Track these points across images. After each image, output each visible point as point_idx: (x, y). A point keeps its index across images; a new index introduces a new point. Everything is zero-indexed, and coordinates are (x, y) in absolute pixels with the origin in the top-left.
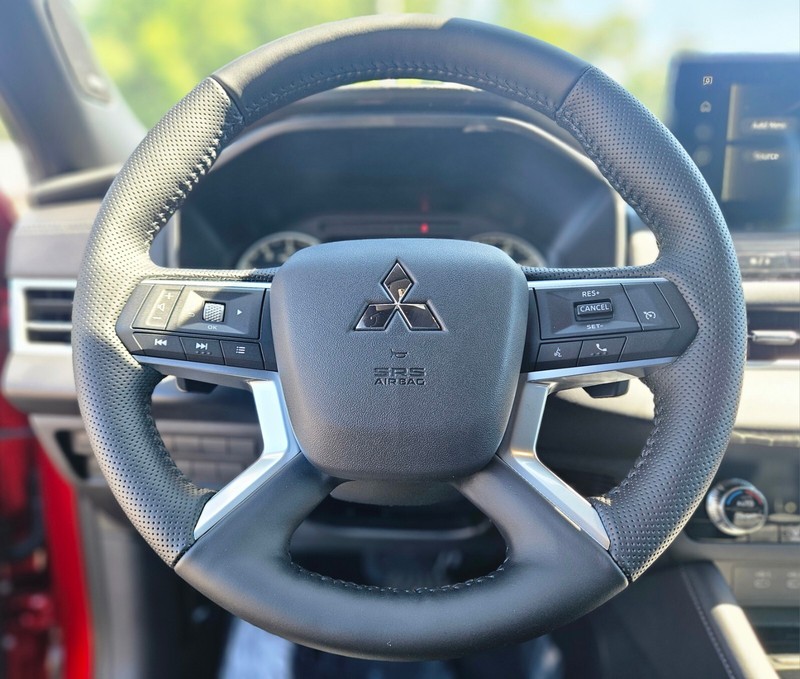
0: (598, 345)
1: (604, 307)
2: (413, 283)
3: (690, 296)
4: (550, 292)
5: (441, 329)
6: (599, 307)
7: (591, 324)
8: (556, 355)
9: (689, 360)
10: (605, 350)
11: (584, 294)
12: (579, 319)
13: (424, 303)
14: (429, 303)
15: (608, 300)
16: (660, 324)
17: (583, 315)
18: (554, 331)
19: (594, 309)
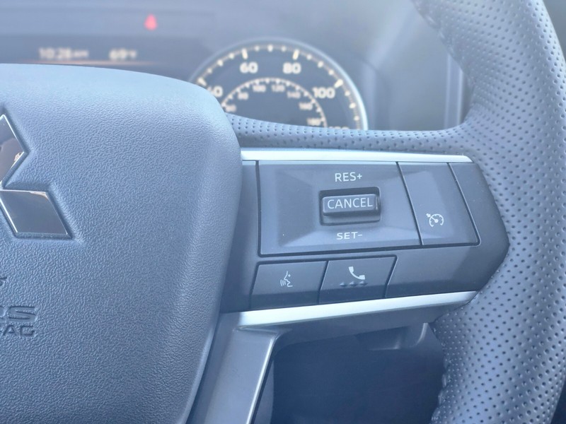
0: (351, 269)
1: (365, 202)
2: (27, 151)
3: (499, 179)
4: (282, 170)
5: (71, 236)
6: (358, 203)
7: (343, 231)
8: (282, 283)
9: (498, 293)
10: (362, 277)
11: (337, 178)
12: (327, 220)
13: (45, 187)
14: (55, 188)
15: (375, 191)
16: (448, 234)
17: (333, 215)
18: (283, 240)
19: (348, 203)
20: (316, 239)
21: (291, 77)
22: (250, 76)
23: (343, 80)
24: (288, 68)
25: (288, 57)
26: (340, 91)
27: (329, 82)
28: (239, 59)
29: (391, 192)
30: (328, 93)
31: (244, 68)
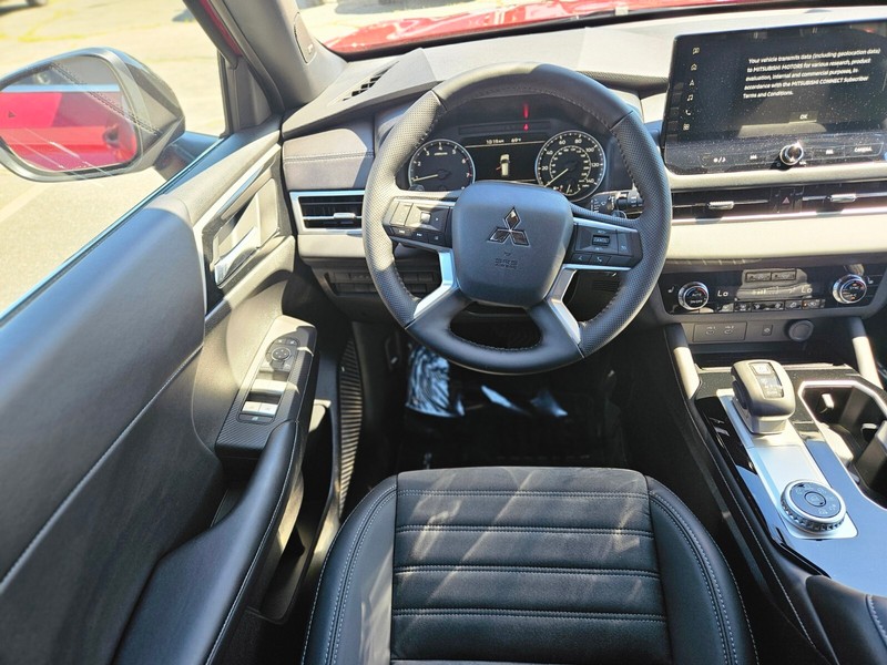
0: (598, 258)
1: (605, 240)
7: (597, 247)
8: (579, 259)
10: (601, 260)
11: (599, 231)
12: (594, 244)
13: (523, 231)
15: (609, 237)
16: (627, 253)
17: (596, 242)
18: (581, 248)
19: (601, 240)
20: (590, 248)
21: (578, 145)
22: (563, 146)
23: (597, 145)
24: (577, 141)
25: (577, 137)
26: (596, 149)
27: (592, 146)
28: (559, 139)
29: (613, 237)
30: (591, 150)
31: (561, 143)
